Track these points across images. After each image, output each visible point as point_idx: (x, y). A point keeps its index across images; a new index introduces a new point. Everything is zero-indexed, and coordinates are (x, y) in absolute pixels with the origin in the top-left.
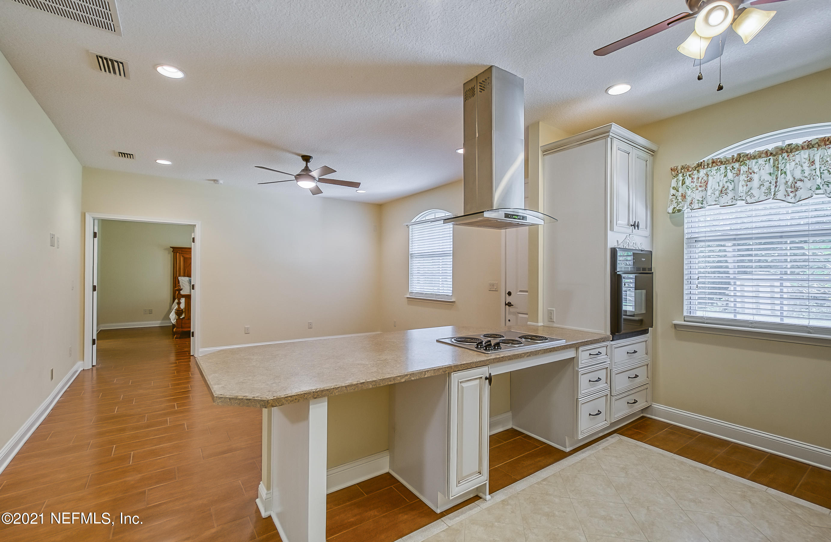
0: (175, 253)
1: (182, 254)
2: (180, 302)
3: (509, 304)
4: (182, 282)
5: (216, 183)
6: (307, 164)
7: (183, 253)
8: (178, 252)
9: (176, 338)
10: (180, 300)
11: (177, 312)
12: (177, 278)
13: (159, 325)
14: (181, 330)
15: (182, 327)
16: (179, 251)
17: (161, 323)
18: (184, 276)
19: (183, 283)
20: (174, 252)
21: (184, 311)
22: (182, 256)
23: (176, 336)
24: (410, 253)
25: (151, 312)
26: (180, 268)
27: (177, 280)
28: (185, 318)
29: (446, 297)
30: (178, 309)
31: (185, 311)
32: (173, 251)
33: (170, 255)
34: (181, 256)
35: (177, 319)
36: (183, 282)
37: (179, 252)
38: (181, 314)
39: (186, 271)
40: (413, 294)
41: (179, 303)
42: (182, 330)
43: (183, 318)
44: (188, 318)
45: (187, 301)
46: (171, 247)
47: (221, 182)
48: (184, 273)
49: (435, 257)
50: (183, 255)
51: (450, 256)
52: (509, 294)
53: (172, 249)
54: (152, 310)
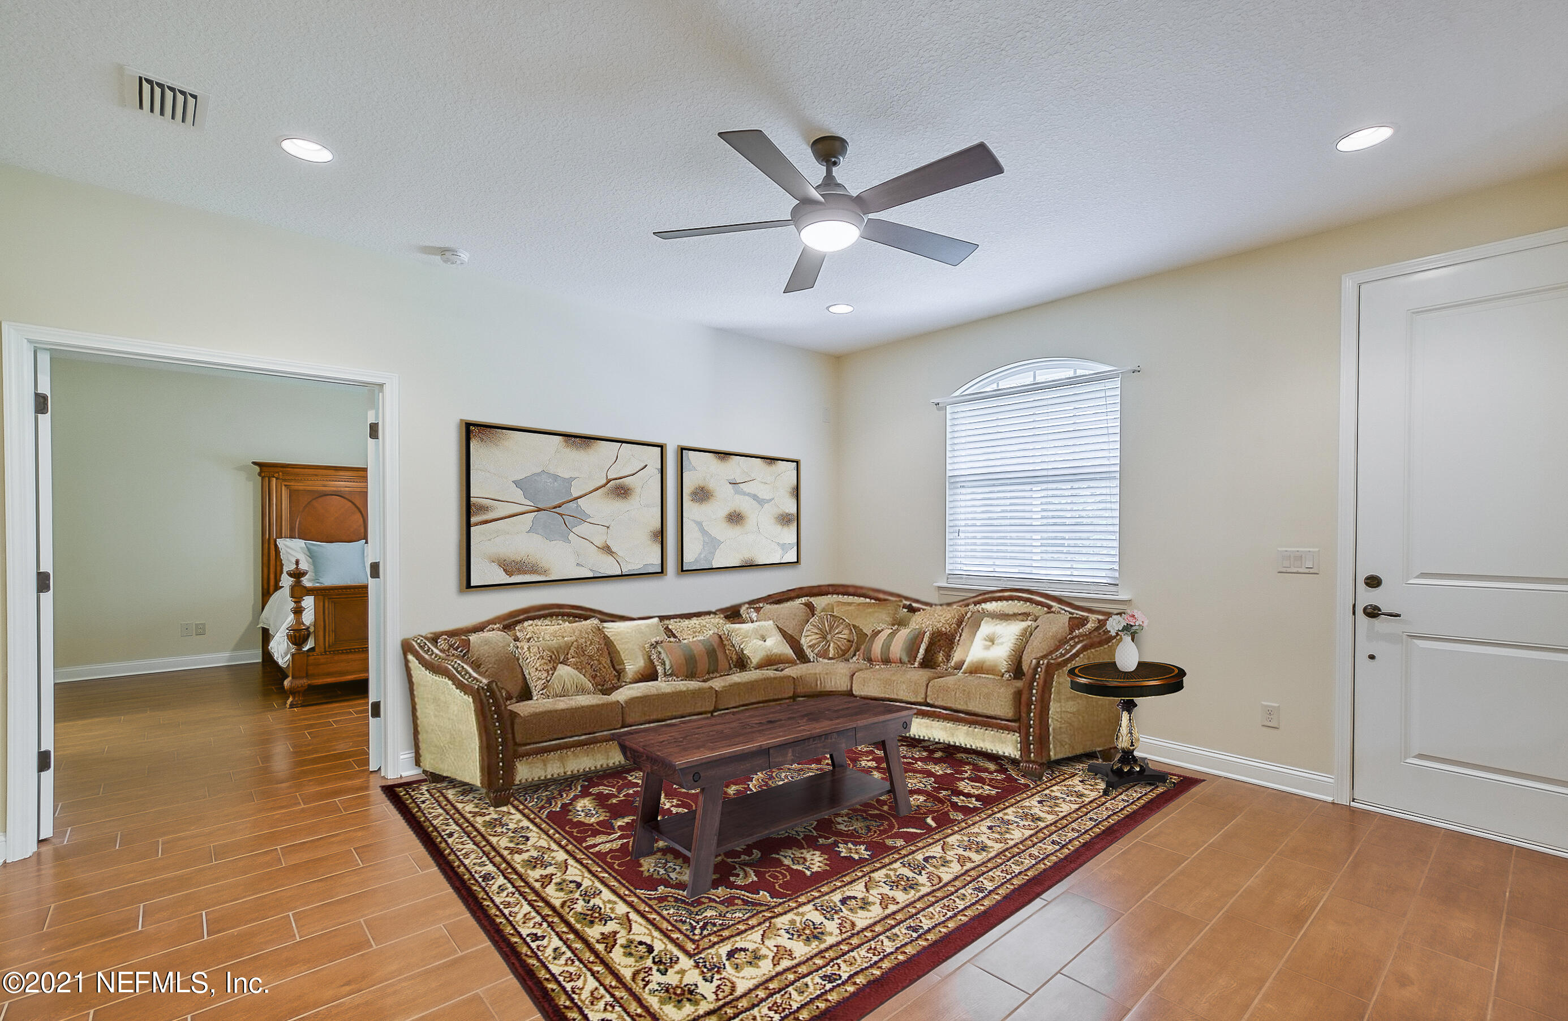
0: (267, 478)
1: (285, 480)
2: (302, 607)
3: (1373, 612)
4: (287, 552)
5: (446, 261)
6: (829, 172)
7: (287, 478)
8: (274, 477)
9: (292, 706)
10: (300, 602)
11: (295, 636)
12: (272, 542)
13: (225, 662)
14: (305, 682)
15: (307, 676)
16: (278, 472)
17: (230, 659)
18: (292, 537)
19: (289, 553)
20: (263, 475)
21: (312, 629)
22: (285, 486)
23: (291, 699)
24: (947, 475)
25: (201, 630)
26: (279, 517)
27: (272, 547)
28: (317, 650)
29: (1094, 588)
30: (296, 628)
31: (314, 631)
32: (260, 474)
33: (250, 485)
34: (283, 487)
35: (293, 655)
36: (289, 550)
37: (276, 475)
38: (305, 639)
39: (297, 523)
40: (962, 578)
41: (298, 611)
42: (309, 682)
43: (312, 649)
44: (325, 648)
45: (322, 604)
46: (254, 463)
47: (464, 256)
48: (292, 529)
49: (1049, 482)
50: (286, 483)
51: (1114, 478)
52: (1373, 582)
53: (257, 469)
54: (204, 625)
